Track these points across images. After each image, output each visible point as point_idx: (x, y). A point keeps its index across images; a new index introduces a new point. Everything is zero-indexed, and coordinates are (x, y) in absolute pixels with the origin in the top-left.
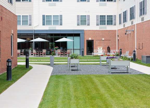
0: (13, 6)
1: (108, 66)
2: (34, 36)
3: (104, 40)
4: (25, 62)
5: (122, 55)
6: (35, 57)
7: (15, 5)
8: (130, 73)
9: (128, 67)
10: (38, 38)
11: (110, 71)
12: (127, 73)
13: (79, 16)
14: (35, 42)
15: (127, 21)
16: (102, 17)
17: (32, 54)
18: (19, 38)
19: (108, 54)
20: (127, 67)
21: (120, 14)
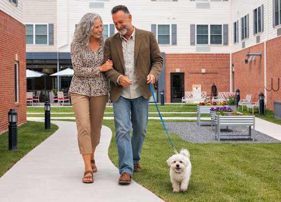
0: (18, 7)
1: (214, 125)
2: (60, 64)
3: (204, 72)
4: (43, 117)
5: (240, 103)
6: (61, 107)
7: (22, 5)
8: (255, 140)
9: (252, 127)
10: (67, 68)
11: (217, 135)
12: (250, 139)
13: (155, 25)
14: (62, 77)
15: (248, 36)
16: (202, 28)
17: (56, 101)
18: (30, 69)
19: (213, 100)
20: (250, 127)
21: (235, 23)
